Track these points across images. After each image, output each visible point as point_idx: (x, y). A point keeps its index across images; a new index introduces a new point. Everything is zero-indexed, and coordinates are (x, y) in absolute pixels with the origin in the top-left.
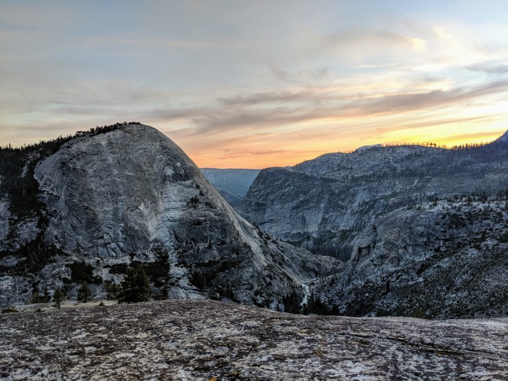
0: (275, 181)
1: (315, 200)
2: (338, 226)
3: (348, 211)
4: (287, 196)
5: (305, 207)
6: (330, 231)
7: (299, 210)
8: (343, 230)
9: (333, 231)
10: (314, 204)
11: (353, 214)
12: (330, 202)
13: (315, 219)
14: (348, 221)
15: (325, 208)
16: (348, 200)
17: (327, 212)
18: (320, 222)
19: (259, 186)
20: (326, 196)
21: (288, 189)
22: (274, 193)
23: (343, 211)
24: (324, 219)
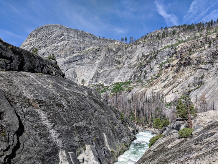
0: (49, 35)
1: (91, 57)
2: (112, 80)
3: (125, 65)
4: (60, 51)
5: (79, 62)
6: (102, 85)
7: (71, 65)
8: (118, 83)
9: (105, 85)
10: (89, 60)
11: (131, 67)
12: (106, 58)
13: (88, 74)
14: (124, 74)
15: (100, 63)
16: (125, 56)
17: (102, 68)
18: (92, 77)
19: (31, 39)
20: (103, 54)
21: (62, 43)
22: (46, 46)
23: (119, 66)
24: (97, 74)
